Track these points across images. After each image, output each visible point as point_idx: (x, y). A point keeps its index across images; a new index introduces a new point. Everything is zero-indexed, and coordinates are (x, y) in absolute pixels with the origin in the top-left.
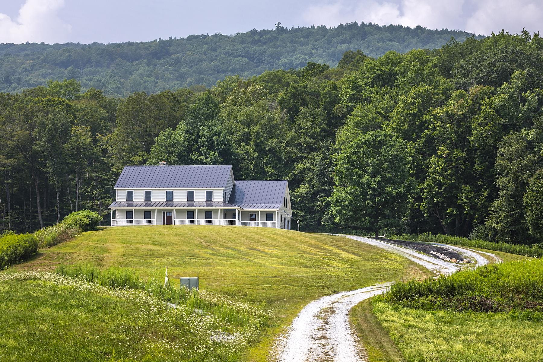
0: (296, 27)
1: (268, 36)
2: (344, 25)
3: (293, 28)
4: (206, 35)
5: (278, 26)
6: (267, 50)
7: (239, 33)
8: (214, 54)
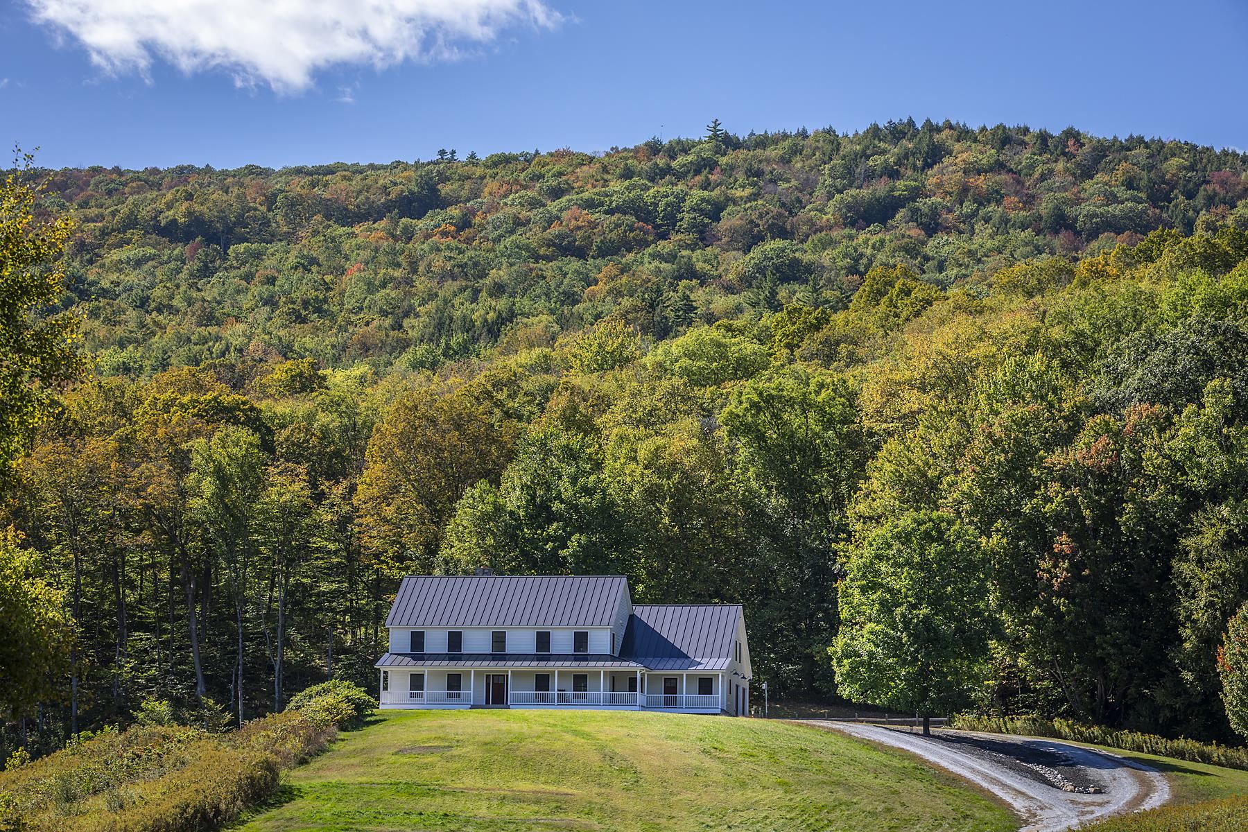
0: (759, 132)
1: (690, 158)
2: (881, 126)
3: (752, 134)
4: (533, 152)
5: (715, 129)
6: (686, 194)
7: (617, 148)
8: (555, 204)
